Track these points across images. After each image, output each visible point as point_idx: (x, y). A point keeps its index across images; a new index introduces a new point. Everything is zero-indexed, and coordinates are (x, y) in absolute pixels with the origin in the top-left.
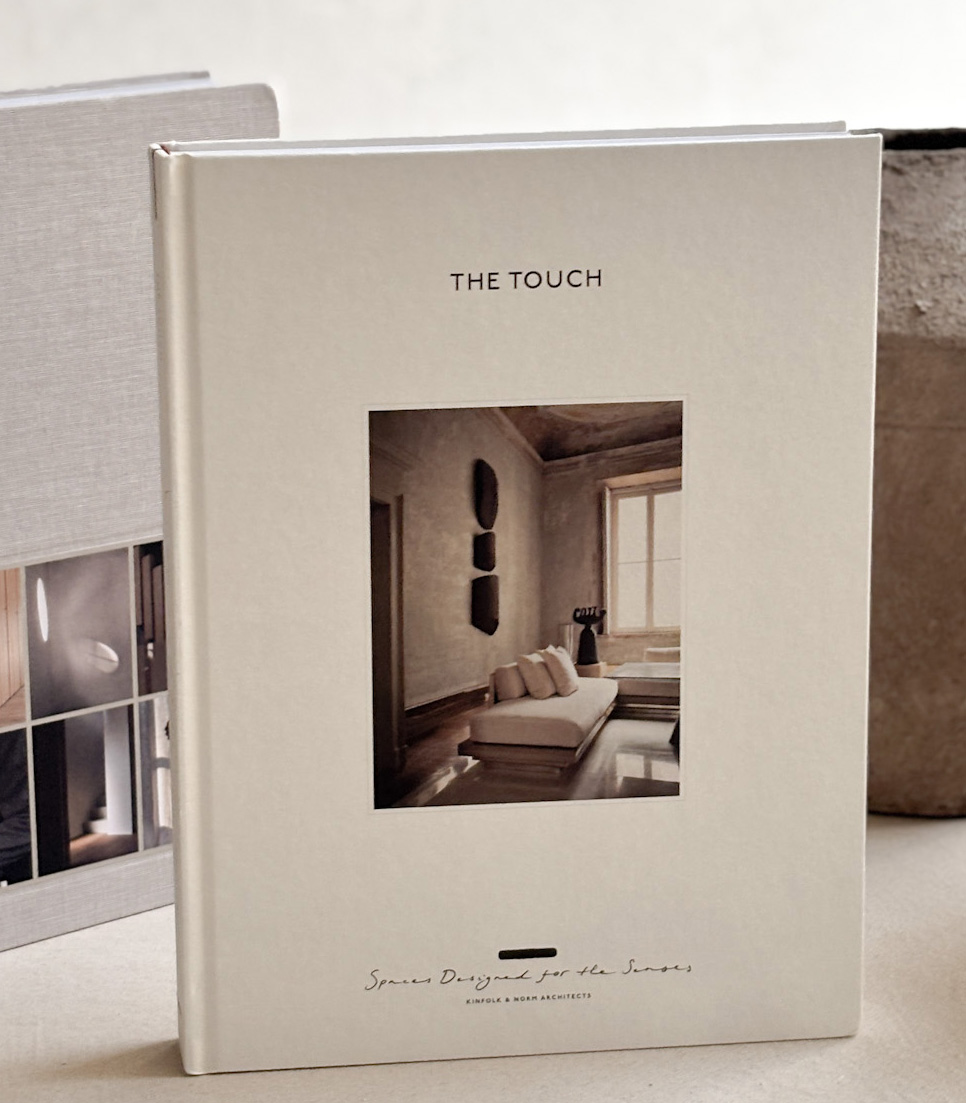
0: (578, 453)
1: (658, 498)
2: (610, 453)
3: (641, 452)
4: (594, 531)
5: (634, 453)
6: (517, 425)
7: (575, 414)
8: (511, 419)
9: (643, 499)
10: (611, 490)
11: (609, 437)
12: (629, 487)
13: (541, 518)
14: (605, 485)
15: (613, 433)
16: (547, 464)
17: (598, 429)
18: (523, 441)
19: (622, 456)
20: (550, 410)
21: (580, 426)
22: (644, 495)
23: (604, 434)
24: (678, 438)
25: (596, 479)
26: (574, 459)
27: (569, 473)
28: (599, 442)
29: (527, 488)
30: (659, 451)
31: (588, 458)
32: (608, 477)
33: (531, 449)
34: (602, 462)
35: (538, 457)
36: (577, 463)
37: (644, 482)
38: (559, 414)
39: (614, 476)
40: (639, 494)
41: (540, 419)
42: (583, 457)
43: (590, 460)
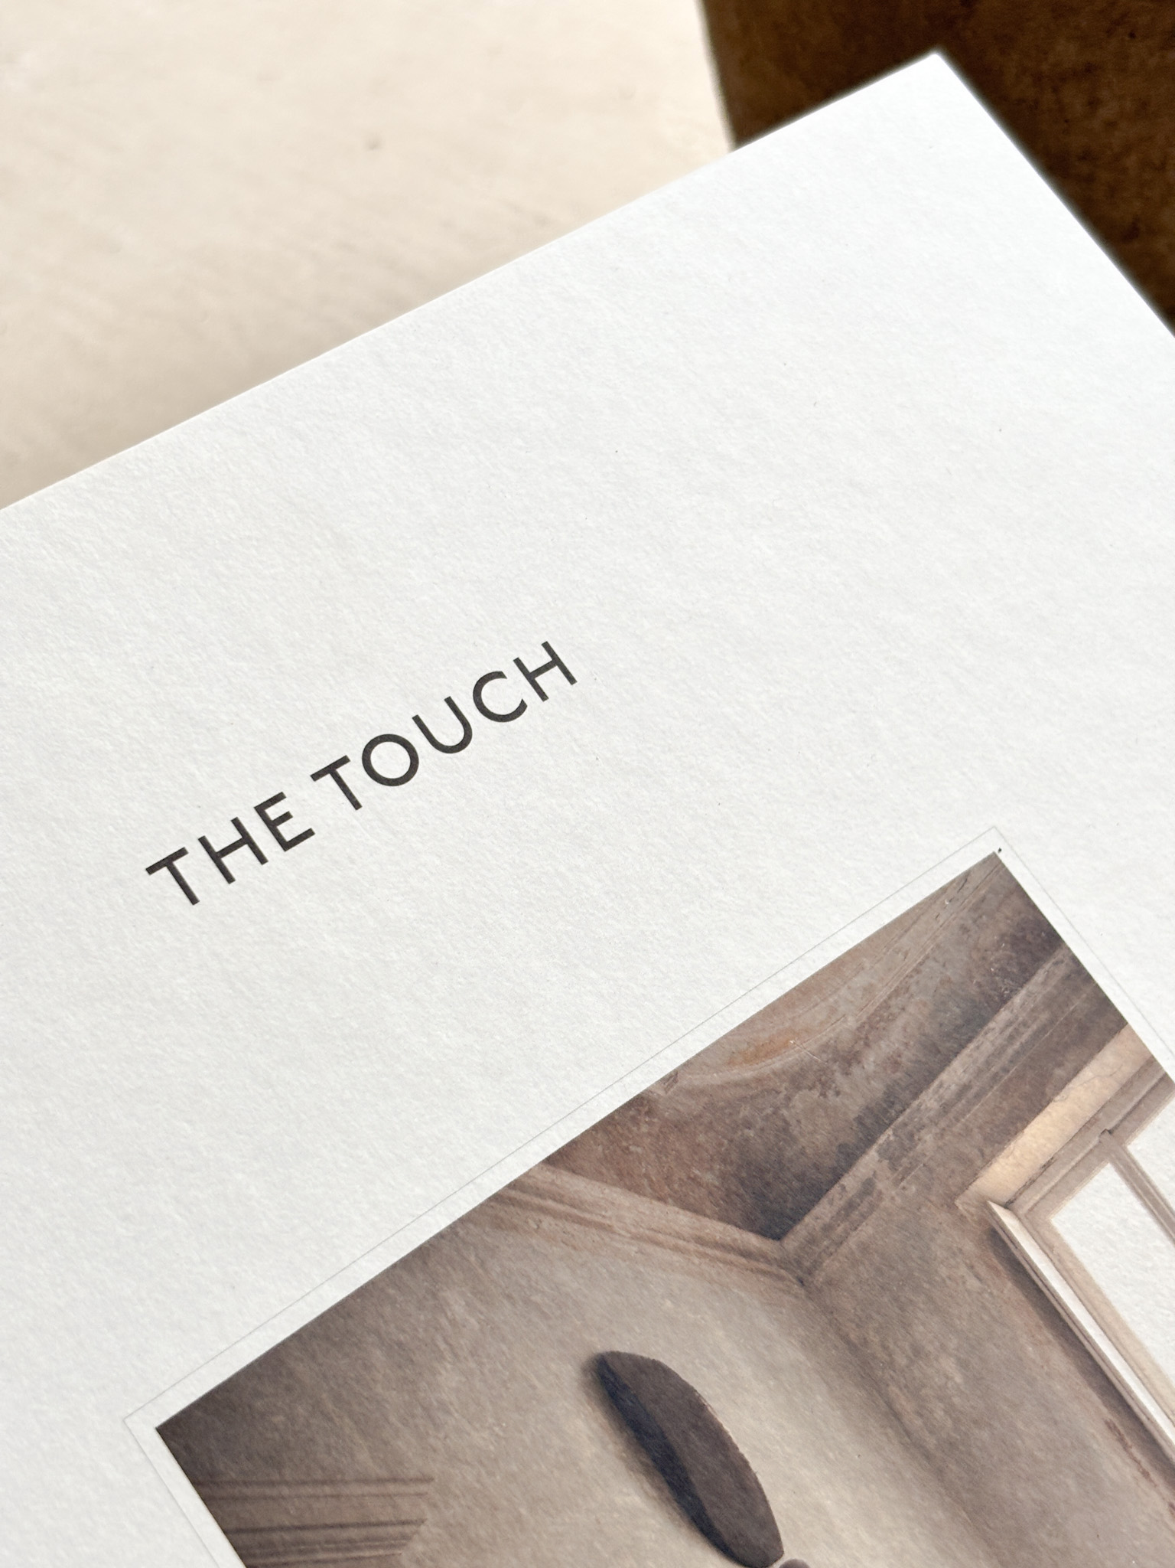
0: (849, 1156)
1: (1141, 1146)
2: (929, 1101)
3: (999, 1052)
4: (1059, 1360)
5: (988, 1064)
6: (627, 1179)
7: (760, 1053)
8: (598, 1176)
9: (1107, 1177)
10: (1007, 1206)
11: (894, 1063)
12: (1046, 1166)
13: (893, 1415)
14: (984, 1204)
15: (893, 1041)
16: (792, 1243)
17: (849, 1059)
18: (683, 1220)
19: (965, 1088)
20: (684, 1082)
21: (797, 1079)
22: (1101, 1161)
23: (871, 1060)
24: (1059, 955)
25: (949, 1203)
26: (851, 1182)
27: (866, 1231)
28: (878, 1087)
29: (789, 1353)
30: (1044, 1017)
31: (883, 1153)
32: (975, 1176)
33: (717, 1229)
34: (928, 1140)
35: (753, 1241)
36: (868, 1187)
37: (1072, 1129)
38: (715, 1078)
39: (988, 1160)
40: (1083, 1170)
41: (679, 1126)
42: (870, 1162)
43: (892, 1158)
